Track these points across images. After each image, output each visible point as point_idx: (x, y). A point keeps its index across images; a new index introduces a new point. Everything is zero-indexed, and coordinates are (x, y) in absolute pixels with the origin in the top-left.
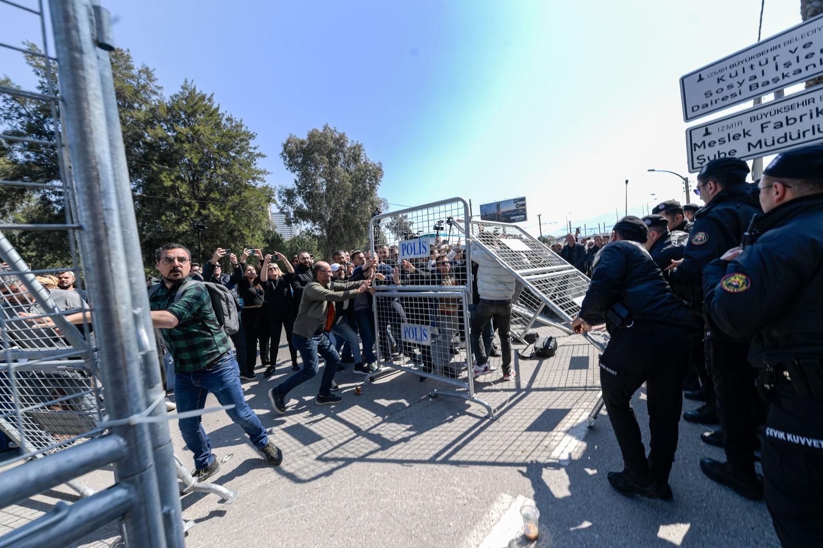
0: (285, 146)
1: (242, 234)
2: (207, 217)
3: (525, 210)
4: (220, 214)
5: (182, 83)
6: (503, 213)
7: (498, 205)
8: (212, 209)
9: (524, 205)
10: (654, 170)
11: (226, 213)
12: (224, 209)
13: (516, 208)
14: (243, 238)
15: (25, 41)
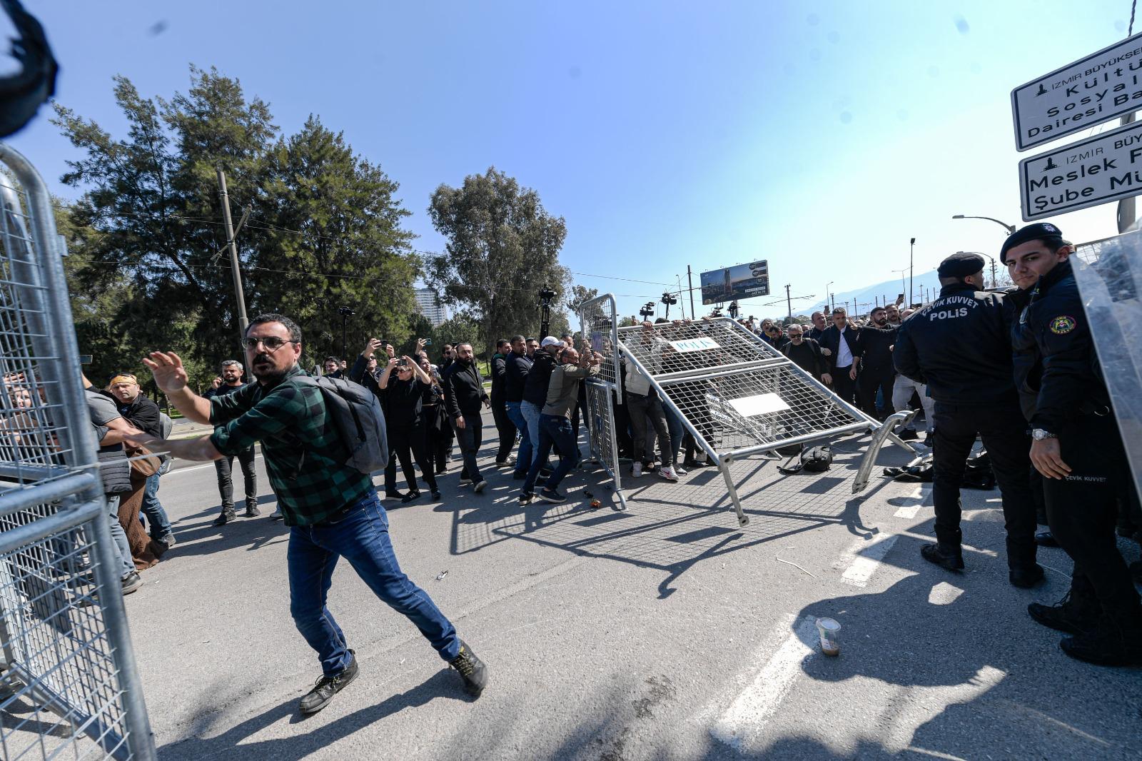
0: (435, 199)
1: (383, 318)
2: (338, 297)
3: (766, 279)
4: (354, 293)
5: (306, 120)
6: (734, 284)
7: (727, 272)
8: (344, 286)
9: (765, 272)
10: (962, 217)
11: (362, 291)
12: (360, 286)
13: (752, 277)
14: (385, 323)
15: (116, 76)
